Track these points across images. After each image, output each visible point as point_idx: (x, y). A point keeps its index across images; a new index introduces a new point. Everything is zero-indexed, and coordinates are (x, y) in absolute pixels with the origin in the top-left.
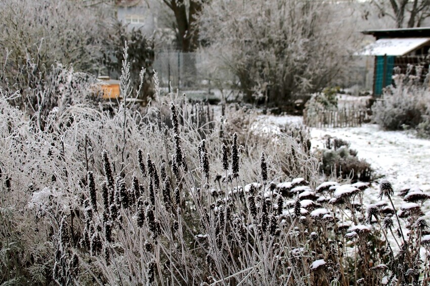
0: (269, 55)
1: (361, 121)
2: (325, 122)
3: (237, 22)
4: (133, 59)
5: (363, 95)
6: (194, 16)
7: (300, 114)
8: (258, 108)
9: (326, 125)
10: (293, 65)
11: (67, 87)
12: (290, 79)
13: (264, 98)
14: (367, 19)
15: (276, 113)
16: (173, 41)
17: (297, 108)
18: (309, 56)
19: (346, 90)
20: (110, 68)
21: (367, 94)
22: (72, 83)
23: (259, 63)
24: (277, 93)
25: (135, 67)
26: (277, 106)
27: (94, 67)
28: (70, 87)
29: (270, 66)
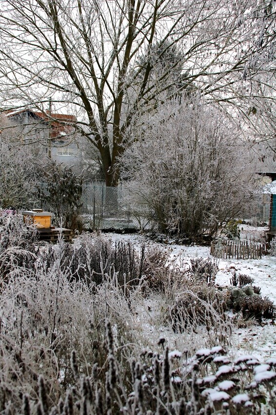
0: (181, 193)
1: (261, 253)
2: (230, 253)
3: (154, 165)
4: (64, 194)
5: (261, 226)
6: (117, 158)
7: (208, 245)
8: (172, 238)
9: (231, 257)
10: (202, 202)
11: (6, 228)
12: (199, 214)
13: (176, 231)
14: (263, 161)
15: (186, 243)
16: (98, 171)
17: (205, 238)
18: (216, 194)
19: (246, 221)
20: (44, 201)
21: (265, 225)
22: (10, 225)
23: (172, 200)
24: (188, 225)
25: (65, 201)
26: (187, 237)
27: (30, 200)
28: (9, 229)
29: (182, 202)
